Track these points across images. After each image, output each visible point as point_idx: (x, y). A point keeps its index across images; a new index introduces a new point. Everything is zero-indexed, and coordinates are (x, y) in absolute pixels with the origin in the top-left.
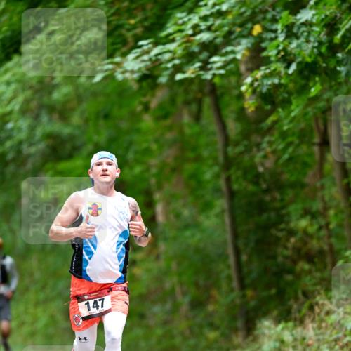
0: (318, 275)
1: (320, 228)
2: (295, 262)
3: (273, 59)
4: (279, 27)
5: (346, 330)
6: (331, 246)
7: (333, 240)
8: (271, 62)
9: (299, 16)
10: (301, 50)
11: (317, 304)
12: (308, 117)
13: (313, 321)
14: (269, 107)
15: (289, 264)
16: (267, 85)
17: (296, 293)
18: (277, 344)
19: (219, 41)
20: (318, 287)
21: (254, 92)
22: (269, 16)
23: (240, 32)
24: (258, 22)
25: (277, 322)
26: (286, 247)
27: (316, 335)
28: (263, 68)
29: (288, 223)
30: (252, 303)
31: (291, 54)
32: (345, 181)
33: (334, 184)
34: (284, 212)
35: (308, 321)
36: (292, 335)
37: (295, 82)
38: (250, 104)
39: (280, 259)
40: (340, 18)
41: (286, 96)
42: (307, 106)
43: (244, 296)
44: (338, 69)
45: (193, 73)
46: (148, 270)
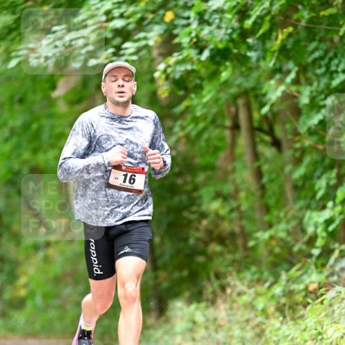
0: (229, 257)
1: (232, 211)
2: (206, 244)
3: (185, 45)
4: (192, 14)
5: (257, 310)
6: (242, 228)
7: (244, 222)
8: (183, 48)
9: (210, 3)
10: (214, 36)
11: (228, 285)
12: (220, 102)
13: (225, 301)
14: (181, 93)
15: (201, 246)
16: (180, 71)
17: (208, 274)
18: (190, 325)
19: (131, 27)
20: (230, 269)
21: (167, 78)
22: (181, 3)
23: (153, 19)
24: (170, 9)
25: (189, 302)
26: (197, 229)
27: (228, 315)
28: (175, 54)
29: (200, 205)
30: (165, 285)
31: (203, 40)
32: (256, 164)
33: (245, 167)
34: (196, 194)
35: (219, 301)
36: (204, 315)
37: (207, 68)
38: (164, 91)
39: (192, 241)
40: (252, 5)
41: (198, 81)
42: (219, 91)
43: (156, 278)
44: (249, 54)
45: (106, 58)
46: (62, 252)
